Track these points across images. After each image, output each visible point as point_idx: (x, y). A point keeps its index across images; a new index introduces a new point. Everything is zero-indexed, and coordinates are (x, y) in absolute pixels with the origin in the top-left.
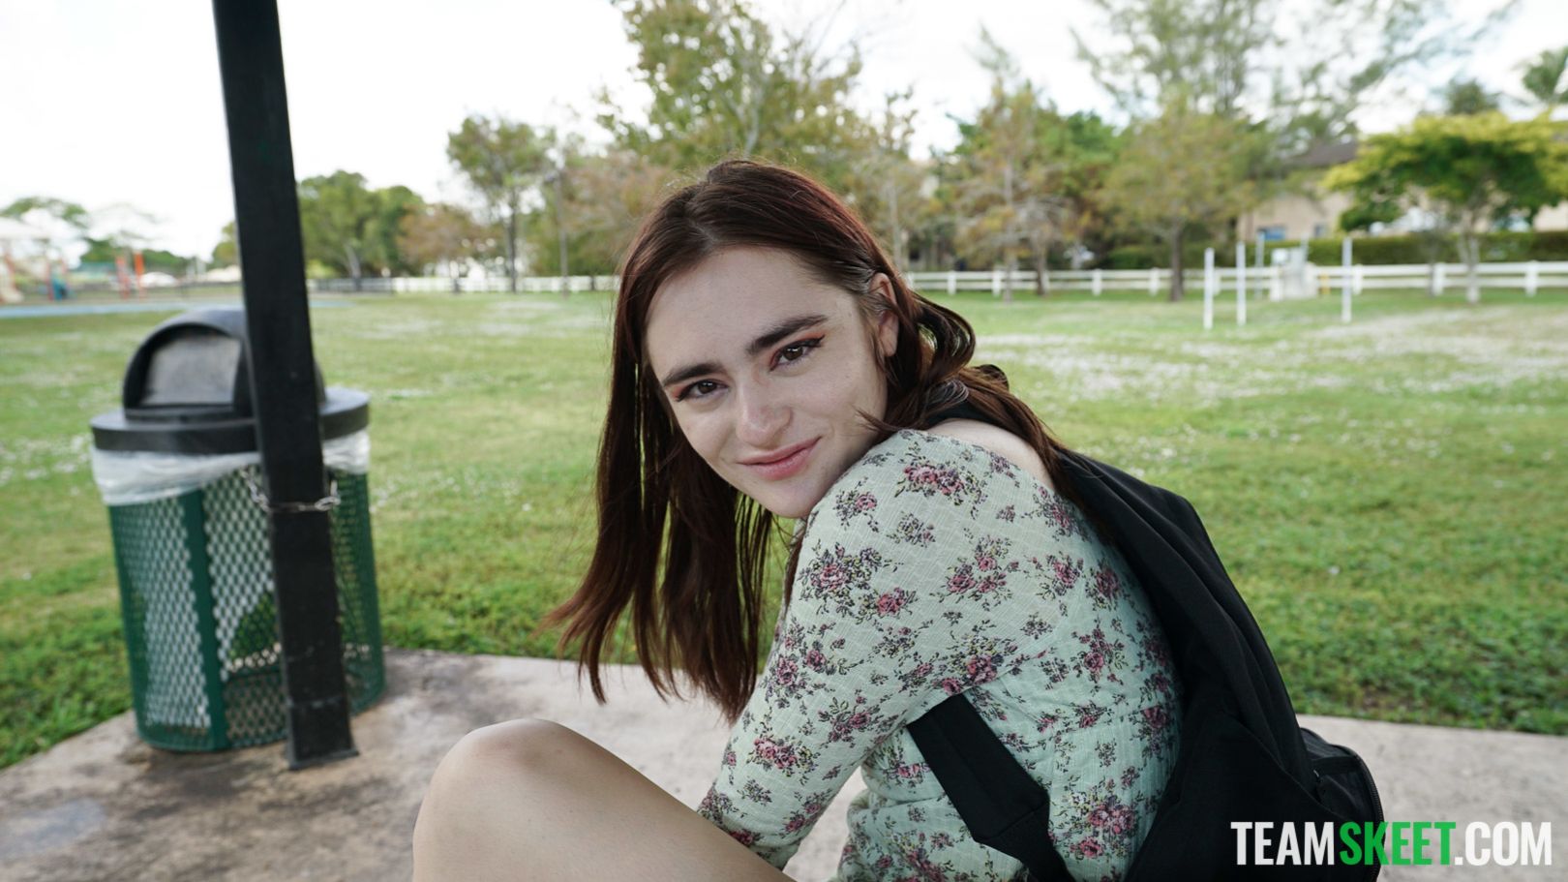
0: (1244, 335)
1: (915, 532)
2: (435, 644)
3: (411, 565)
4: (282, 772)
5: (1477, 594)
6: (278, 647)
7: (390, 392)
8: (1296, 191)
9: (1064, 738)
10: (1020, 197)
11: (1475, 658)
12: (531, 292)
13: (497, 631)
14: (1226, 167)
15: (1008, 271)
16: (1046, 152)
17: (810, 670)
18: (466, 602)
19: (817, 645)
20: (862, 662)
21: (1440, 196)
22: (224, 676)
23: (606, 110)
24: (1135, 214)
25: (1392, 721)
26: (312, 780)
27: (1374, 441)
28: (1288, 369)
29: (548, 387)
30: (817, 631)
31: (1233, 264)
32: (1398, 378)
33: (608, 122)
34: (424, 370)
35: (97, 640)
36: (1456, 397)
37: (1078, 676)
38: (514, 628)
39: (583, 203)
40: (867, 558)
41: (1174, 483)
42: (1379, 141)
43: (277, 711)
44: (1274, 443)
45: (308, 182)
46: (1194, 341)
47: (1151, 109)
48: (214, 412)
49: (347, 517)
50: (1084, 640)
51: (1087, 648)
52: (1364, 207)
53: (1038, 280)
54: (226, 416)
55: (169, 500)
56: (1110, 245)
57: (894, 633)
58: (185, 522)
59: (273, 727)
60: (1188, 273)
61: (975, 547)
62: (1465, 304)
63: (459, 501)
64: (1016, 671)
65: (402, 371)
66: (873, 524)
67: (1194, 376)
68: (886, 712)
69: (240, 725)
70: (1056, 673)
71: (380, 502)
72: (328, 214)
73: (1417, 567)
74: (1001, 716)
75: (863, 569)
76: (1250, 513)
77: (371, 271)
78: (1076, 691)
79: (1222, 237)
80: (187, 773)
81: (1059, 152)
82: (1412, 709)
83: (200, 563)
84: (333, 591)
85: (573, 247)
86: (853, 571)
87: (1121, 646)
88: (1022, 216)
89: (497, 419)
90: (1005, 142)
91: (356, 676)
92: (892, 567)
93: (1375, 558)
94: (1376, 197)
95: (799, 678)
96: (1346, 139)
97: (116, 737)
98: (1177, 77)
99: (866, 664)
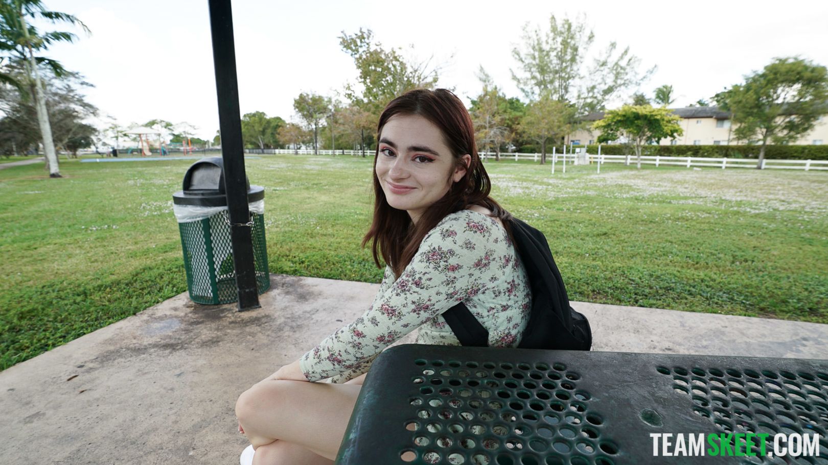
0: (564, 176)
1: (469, 246)
2: (287, 272)
3: (279, 246)
4: (236, 312)
5: (631, 263)
6: (234, 272)
7: (273, 188)
8: (583, 128)
9: (496, 315)
10: (491, 127)
11: (628, 283)
12: (322, 155)
13: (307, 269)
14: (561, 119)
15: (487, 152)
16: (501, 111)
17: (414, 286)
18: (297, 259)
19: (420, 278)
20: (435, 287)
21: (630, 132)
22: (217, 280)
23: (349, 92)
24: (530, 134)
26: (246, 315)
27: (604, 213)
28: (578, 188)
29: (327, 187)
30: (422, 274)
31: (562, 153)
32: (613, 192)
33: (349, 96)
34: (285, 181)
35: (177, 268)
36: (631, 199)
37: (504, 295)
38: (313, 268)
39: (340, 124)
40: (450, 252)
41: (538, 225)
42: (611, 112)
43: (234, 292)
44: (572, 212)
46: (548, 178)
47: (537, 98)
48: (213, 192)
49: (257, 229)
50: (508, 283)
51: (509, 286)
52: (606, 135)
53: (497, 155)
54: (216, 194)
55: (198, 221)
56: (522, 144)
57: (451, 278)
58: (203, 229)
59: (233, 298)
60: (547, 155)
61: (485, 252)
62: (637, 169)
63: (295, 225)
64: (484, 293)
65: (277, 181)
66: (454, 241)
67: (547, 189)
68: (436, 307)
69: (222, 297)
70: (497, 294)
71: (268, 224)
72: (253, 127)
73: (613, 254)
74: (475, 307)
75: (448, 256)
76: (562, 236)
77: (267, 146)
78: (503, 300)
79: (559, 143)
80: (206, 311)
81: (505, 111)
82: (607, 299)
83: (209, 242)
85: (337, 140)
86: (444, 256)
87: (519, 284)
88: (492, 133)
89: (309, 198)
90: (487, 107)
91: (260, 282)
92: (458, 256)
93: (601, 251)
94: (610, 132)
95: (408, 288)
96: (601, 111)
97: (183, 299)
98: (546, 87)
99: (437, 287)
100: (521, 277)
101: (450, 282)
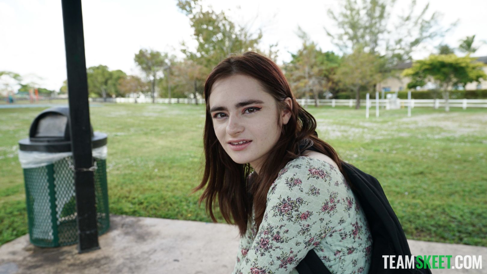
0: (378, 120)
1: (314, 191)
2: (126, 213)
3: (119, 188)
4: (76, 254)
5: (450, 201)
6: (76, 214)
7: (114, 134)
8: (394, 76)
10: (310, 77)
11: (450, 221)
12: (159, 103)
13: (146, 209)
14: (373, 69)
15: (306, 99)
16: (318, 63)
17: (274, 242)
18: (136, 200)
19: (278, 233)
20: (293, 238)
21: (437, 79)
22: (58, 223)
23: (183, 48)
24: (345, 83)
25: (425, 241)
26: (86, 257)
27: (418, 153)
28: (392, 131)
29: (163, 133)
30: (279, 228)
31: (375, 98)
32: (425, 134)
33: (184, 51)
34: (125, 127)
35: (18, 211)
36: (443, 140)
37: (350, 237)
38: (151, 209)
39: (175, 76)
40: (299, 201)
42: (419, 62)
43: (75, 234)
44: (388, 153)
45: (90, 68)
46: (363, 121)
47: (350, 51)
48: (58, 139)
49: (99, 173)
50: (353, 226)
51: (354, 228)
52: (414, 82)
53: (316, 102)
54: (62, 141)
55: (43, 167)
56: (338, 92)
57: (305, 226)
58: (48, 174)
59: (73, 240)
60: (361, 101)
61: (329, 196)
62: (445, 112)
63: (135, 168)
64: (331, 236)
65: (118, 127)
66: (301, 189)
67: (363, 132)
69: (63, 239)
70: (344, 236)
71: (110, 168)
72: (96, 78)
73: (432, 192)
74: (322, 250)
75: (297, 205)
77: (109, 96)
78: (349, 243)
79: (371, 90)
80: (45, 254)
81: (322, 63)
82: (431, 237)
83: (52, 187)
84: (94, 196)
85: (172, 90)
86: (294, 206)
87: (362, 227)
88: (311, 82)
89: (147, 143)
90: (306, 60)
91: (101, 223)
92: (307, 204)
93: (419, 189)
94: (418, 79)
96: (408, 61)
97: (22, 242)
98: (358, 41)
99: (295, 238)
100: (363, 220)
101: (305, 230)
